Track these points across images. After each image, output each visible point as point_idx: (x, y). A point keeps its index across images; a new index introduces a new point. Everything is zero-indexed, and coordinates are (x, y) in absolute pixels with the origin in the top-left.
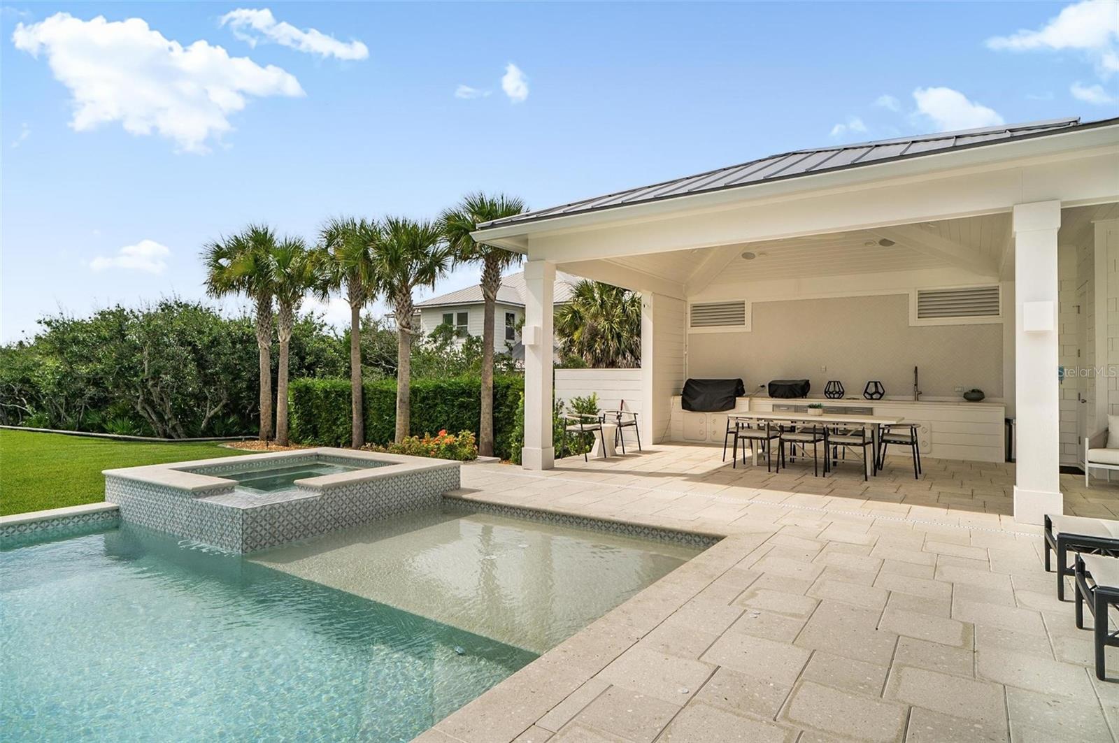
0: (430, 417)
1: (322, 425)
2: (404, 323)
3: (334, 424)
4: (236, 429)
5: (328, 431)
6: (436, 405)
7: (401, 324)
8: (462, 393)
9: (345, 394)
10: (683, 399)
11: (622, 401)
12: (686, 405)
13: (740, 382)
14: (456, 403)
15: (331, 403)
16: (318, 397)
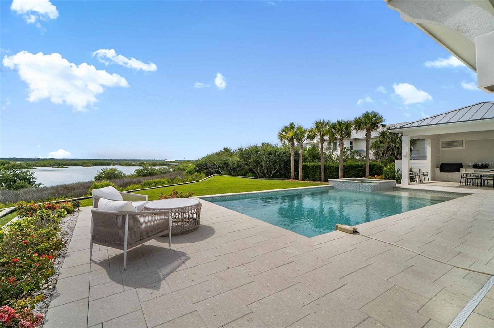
0: (348, 174)
1: (311, 176)
2: (342, 148)
3: (314, 175)
4: (279, 176)
5: (312, 177)
6: (349, 170)
7: (341, 149)
8: (359, 167)
9: (319, 167)
10: (440, 169)
11: (420, 169)
12: (441, 170)
13: (461, 164)
14: (357, 170)
15: (313, 170)
16: (309, 168)
